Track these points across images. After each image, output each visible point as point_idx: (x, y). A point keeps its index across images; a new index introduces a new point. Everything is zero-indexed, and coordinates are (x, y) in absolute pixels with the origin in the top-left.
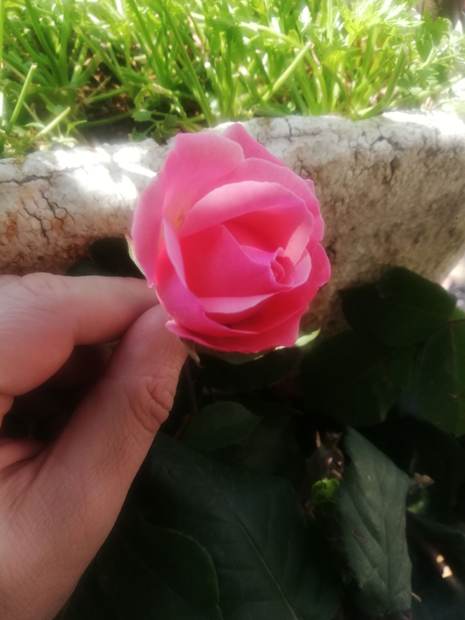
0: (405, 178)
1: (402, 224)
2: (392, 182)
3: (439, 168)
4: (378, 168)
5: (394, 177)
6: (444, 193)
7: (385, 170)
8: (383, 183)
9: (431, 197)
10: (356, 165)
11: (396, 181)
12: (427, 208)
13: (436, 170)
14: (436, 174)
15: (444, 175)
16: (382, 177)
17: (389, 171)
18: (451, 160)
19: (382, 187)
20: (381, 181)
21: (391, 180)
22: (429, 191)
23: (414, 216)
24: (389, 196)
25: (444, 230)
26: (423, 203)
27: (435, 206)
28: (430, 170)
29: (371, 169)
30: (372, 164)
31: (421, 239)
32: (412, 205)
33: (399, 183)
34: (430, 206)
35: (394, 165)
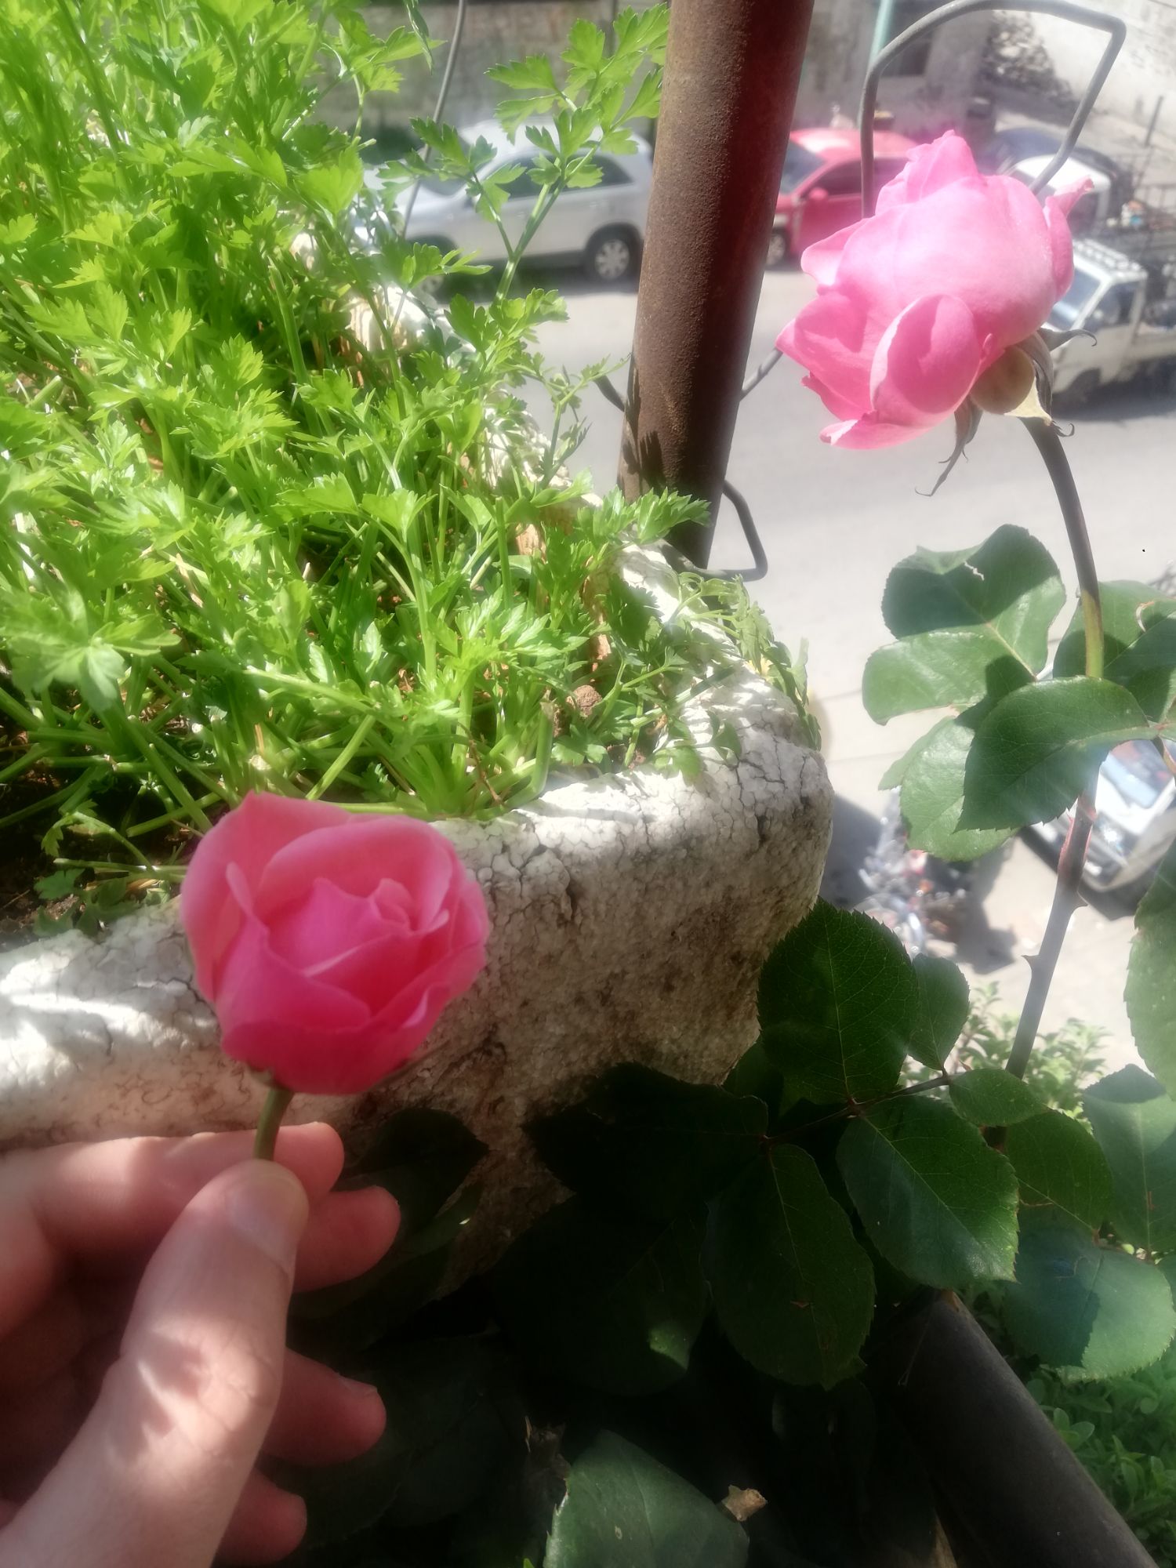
0: (602, 907)
1: (624, 973)
2: (578, 920)
3: (665, 878)
4: (542, 906)
5: (578, 911)
6: (692, 909)
7: (558, 905)
8: (559, 926)
9: (668, 919)
10: (496, 910)
11: (585, 917)
12: (669, 936)
13: (660, 882)
14: (662, 888)
15: (679, 885)
16: (556, 917)
17: (565, 906)
18: (684, 860)
19: (561, 931)
20: (554, 924)
21: (573, 917)
22: (660, 914)
23: (645, 956)
24: (580, 941)
25: (718, 959)
26: (655, 934)
27: (681, 932)
28: (647, 885)
29: (529, 910)
30: (528, 901)
31: (677, 983)
32: (633, 941)
33: (592, 917)
34: (673, 933)
35: (574, 892)
